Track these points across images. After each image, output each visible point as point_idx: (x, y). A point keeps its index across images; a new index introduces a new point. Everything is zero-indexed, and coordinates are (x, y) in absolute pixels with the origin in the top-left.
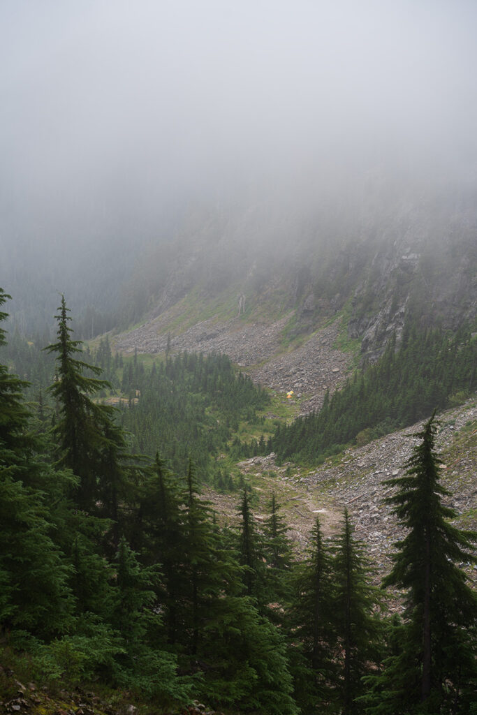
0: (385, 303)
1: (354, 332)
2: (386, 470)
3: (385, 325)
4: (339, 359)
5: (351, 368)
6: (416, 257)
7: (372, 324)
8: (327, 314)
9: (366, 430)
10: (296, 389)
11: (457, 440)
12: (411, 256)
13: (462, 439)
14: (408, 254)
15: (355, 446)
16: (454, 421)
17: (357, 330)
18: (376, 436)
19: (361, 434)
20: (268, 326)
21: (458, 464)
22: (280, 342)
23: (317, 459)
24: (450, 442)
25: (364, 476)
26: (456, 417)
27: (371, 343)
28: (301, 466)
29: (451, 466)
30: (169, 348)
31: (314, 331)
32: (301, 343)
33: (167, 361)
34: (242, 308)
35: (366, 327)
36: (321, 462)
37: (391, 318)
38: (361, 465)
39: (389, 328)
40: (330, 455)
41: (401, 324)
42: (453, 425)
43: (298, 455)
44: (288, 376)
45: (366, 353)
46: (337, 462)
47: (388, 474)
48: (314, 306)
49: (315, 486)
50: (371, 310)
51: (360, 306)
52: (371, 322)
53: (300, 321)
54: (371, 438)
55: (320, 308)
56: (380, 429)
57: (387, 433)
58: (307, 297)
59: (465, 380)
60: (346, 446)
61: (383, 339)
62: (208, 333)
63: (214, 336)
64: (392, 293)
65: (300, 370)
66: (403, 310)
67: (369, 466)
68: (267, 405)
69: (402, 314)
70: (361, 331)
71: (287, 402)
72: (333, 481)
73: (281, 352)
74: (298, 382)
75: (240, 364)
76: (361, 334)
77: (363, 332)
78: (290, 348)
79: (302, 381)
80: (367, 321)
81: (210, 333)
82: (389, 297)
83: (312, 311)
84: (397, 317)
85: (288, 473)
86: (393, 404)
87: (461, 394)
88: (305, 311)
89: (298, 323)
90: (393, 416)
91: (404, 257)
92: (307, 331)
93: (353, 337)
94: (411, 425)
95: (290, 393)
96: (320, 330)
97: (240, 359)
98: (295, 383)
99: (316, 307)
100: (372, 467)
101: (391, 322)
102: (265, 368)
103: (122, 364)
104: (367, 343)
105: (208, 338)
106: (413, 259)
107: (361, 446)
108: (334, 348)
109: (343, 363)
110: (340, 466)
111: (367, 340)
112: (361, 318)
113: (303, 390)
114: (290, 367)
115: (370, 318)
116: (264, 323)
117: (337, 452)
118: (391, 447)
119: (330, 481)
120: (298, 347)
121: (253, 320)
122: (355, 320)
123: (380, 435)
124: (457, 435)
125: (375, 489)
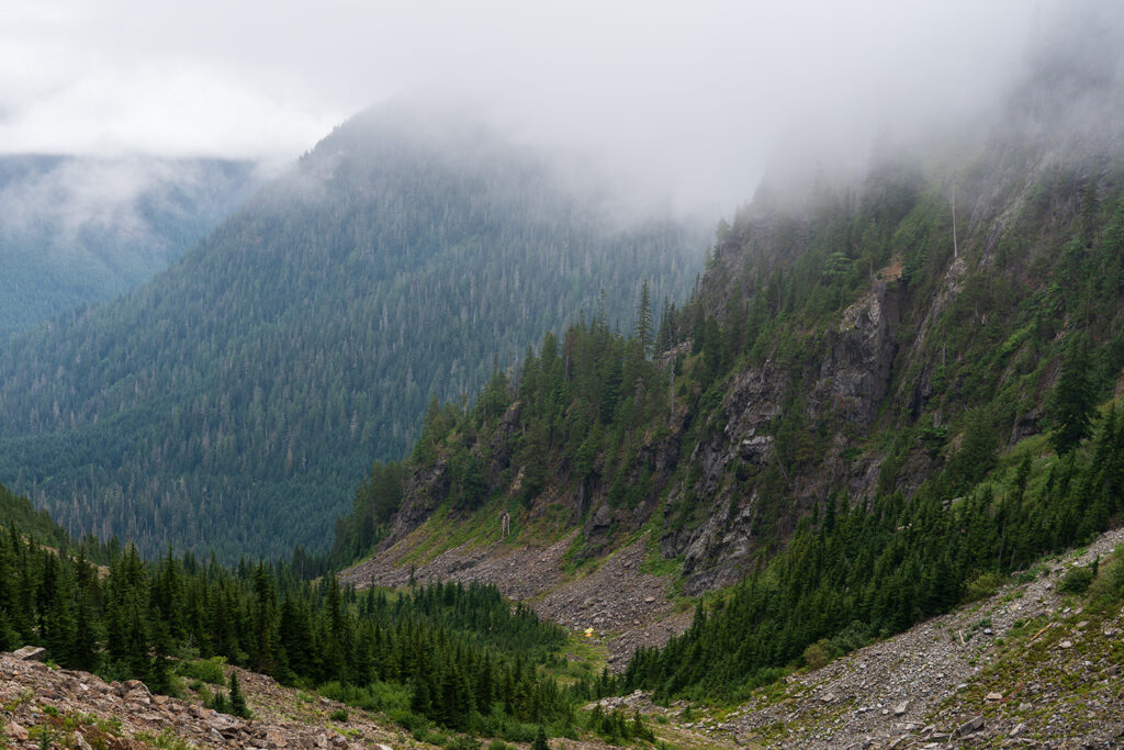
0: (718, 506)
1: (669, 551)
2: (879, 705)
3: (721, 535)
4: (652, 585)
5: (671, 597)
6: (763, 441)
7: (697, 537)
8: (628, 529)
9: (822, 641)
10: (596, 626)
11: (1004, 652)
12: (757, 440)
13: (1013, 650)
14: (751, 438)
15: (803, 669)
16: (990, 621)
17: (674, 546)
18: (840, 651)
19: (812, 649)
20: (545, 549)
21: (1025, 691)
22: (563, 569)
23: (735, 693)
24: (992, 656)
25: (837, 717)
26: (989, 614)
27: (700, 561)
28: (707, 706)
29: (1012, 695)
30: (413, 581)
31: (611, 552)
32: (595, 567)
33: (416, 594)
34: (506, 529)
35: (686, 542)
36: (746, 698)
37: (728, 525)
38: (827, 699)
39: (727, 539)
40: (758, 686)
41: (744, 532)
42: (990, 626)
43: (699, 688)
44: (583, 609)
45: (693, 575)
46: (778, 695)
47: (886, 711)
48: (609, 520)
49: (750, 736)
50: (693, 519)
51: (676, 515)
52: (694, 535)
53: (589, 541)
54: (833, 654)
55: (618, 521)
56: (847, 641)
57: (860, 646)
58: (597, 509)
59: (990, 555)
60: (785, 670)
61: (718, 555)
62: (463, 562)
63: (470, 565)
64: (729, 492)
65: (598, 601)
66: (746, 513)
67: (843, 701)
68: (562, 645)
69: (746, 520)
70: (680, 548)
71: (587, 640)
72: (779, 727)
73: (567, 581)
74: (598, 616)
75: (511, 598)
76: (680, 552)
77: (683, 549)
78: (579, 576)
79: (604, 615)
80: (688, 533)
81: (464, 562)
82: (723, 497)
83: (606, 527)
84: (738, 523)
85: (687, 716)
86: (859, 600)
87: (989, 577)
88: (597, 527)
89: (586, 544)
90: (866, 619)
91: (746, 442)
92: (600, 552)
93: (667, 556)
94: (903, 631)
95: (589, 631)
96: (621, 550)
97: (511, 591)
98: (594, 618)
99: (613, 521)
100: (850, 700)
101: (728, 531)
102: (547, 600)
103: (354, 598)
104: (693, 561)
105: (463, 568)
106: (759, 444)
107: (815, 668)
108: (643, 572)
109: (659, 590)
110: (789, 701)
111: (692, 558)
112: (680, 531)
113: (607, 626)
114: (584, 599)
115: (692, 531)
116: (538, 547)
117: (770, 680)
118: (877, 666)
119: (774, 727)
120: (591, 572)
121: (522, 543)
122: (671, 534)
123: (847, 650)
124: (1001, 644)
125: (869, 738)
